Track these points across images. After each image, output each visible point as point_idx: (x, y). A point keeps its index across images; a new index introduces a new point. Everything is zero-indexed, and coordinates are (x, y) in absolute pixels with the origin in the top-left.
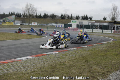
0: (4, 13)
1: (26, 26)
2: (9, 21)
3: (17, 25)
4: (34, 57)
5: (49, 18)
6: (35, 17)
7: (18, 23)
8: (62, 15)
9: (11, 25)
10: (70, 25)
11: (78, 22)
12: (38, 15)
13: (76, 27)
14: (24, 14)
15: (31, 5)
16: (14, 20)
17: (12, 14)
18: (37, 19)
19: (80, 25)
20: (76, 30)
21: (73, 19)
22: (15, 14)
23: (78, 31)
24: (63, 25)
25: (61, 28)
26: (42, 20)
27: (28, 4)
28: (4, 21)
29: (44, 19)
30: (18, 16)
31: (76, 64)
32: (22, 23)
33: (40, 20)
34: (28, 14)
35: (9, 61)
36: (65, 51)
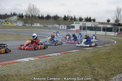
0: (6, 14)
1: (28, 27)
2: (11, 22)
3: (19, 26)
4: (36, 58)
5: (51, 19)
6: (37, 18)
7: (20, 24)
8: (65, 17)
9: (13, 25)
10: (73, 27)
11: (81, 24)
12: (40, 16)
13: (79, 28)
14: (27, 15)
15: (33, 6)
16: (16, 20)
17: (14, 14)
18: (39, 19)
19: (83, 27)
20: (79, 31)
21: (77, 21)
22: (17, 15)
24: (66, 26)
25: (63, 29)
26: (45, 21)
27: (30, 5)
28: (6, 21)
29: (47, 20)
30: (21, 17)
31: (78, 67)
32: (24, 24)
33: (42, 21)
34: (30, 15)
35: (10, 62)
36: (68, 53)
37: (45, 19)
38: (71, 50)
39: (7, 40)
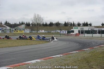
0: (15, 23)
1: (34, 34)
2: (20, 30)
3: (27, 33)
4: (42, 60)
5: (54, 26)
6: (42, 26)
7: (28, 31)
8: (65, 23)
9: (22, 33)
10: (73, 32)
11: (79, 28)
12: (44, 23)
13: (77, 32)
14: (33, 23)
15: (38, 15)
16: (24, 28)
17: (23, 23)
18: (44, 27)
19: (81, 31)
20: (78, 35)
21: (75, 26)
22: (25, 23)
23: (80, 36)
24: (67, 31)
25: (65, 34)
26: (48, 27)
27: (35, 15)
28: (16, 30)
29: (50, 27)
30: (28, 25)
32: (31, 31)
33: (46, 27)
34: (36, 23)
35: (20, 64)
36: (69, 54)
37: (49, 26)
38: (71, 52)
39: (17, 46)
